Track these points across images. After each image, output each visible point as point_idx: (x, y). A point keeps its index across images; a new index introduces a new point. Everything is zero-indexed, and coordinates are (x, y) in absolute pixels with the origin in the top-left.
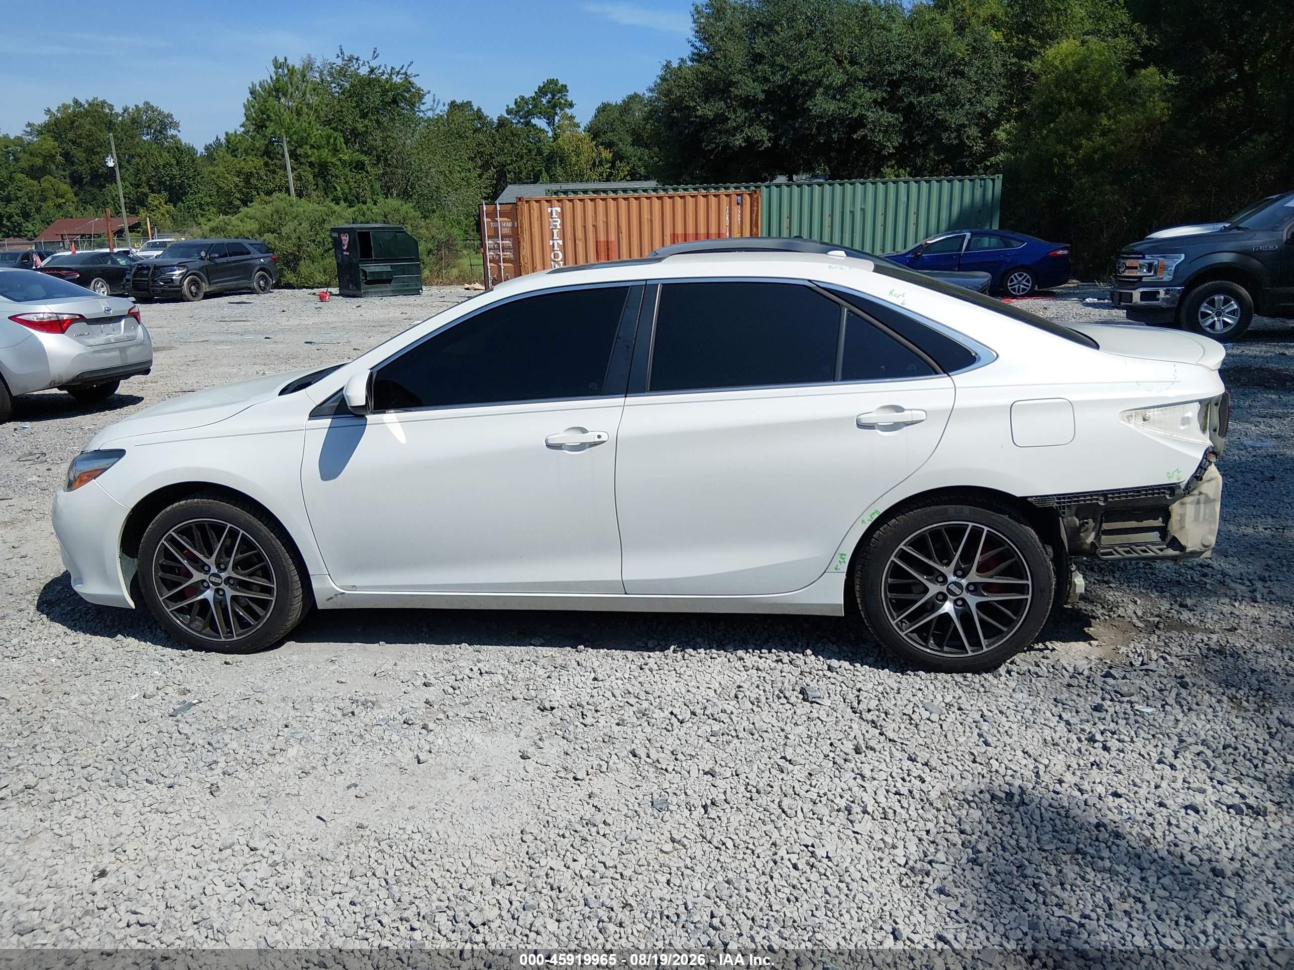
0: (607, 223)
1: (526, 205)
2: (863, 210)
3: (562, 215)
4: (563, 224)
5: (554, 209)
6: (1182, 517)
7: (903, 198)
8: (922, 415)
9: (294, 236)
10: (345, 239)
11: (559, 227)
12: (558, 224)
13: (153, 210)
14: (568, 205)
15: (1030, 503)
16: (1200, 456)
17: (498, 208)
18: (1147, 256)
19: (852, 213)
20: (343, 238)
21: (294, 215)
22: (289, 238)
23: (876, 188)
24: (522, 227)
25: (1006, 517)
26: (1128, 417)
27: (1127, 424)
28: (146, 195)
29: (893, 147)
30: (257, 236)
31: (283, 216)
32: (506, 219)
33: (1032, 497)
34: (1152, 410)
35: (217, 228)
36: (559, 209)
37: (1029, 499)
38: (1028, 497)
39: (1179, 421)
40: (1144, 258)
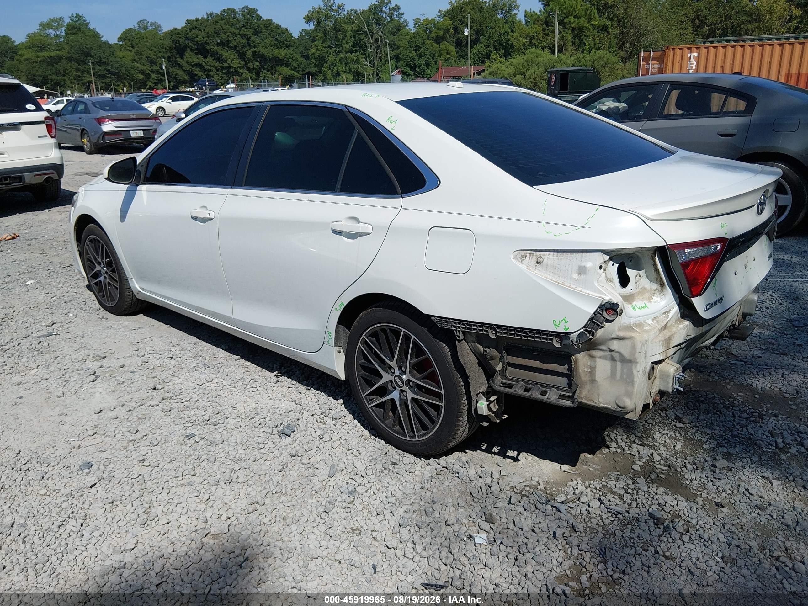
0: (733, 65)
1: (672, 52)
3: (698, 59)
4: (697, 66)
5: (692, 54)
6: (593, 370)
8: (369, 229)
9: (533, 77)
10: (554, 78)
11: (694, 68)
12: (694, 65)
13: (492, 61)
14: (704, 51)
15: (433, 321)
16: (591, 309)
17: (652, 54)
20: (553, 77)
21: (537, 63)
22: (530, 78)
24: (666, 68)
25: (425, 330)
26: (522, 257)
27: (520, 265)
28: (491, 52)
30: (513, 77)
31: (530, 64)
32: (656, 62)
33: (435, 316)
34: (547, 253)
35: (493, 72)
36: (696, 55)
37: (433, 318)
38: (432, 316)
39: (576, 268)
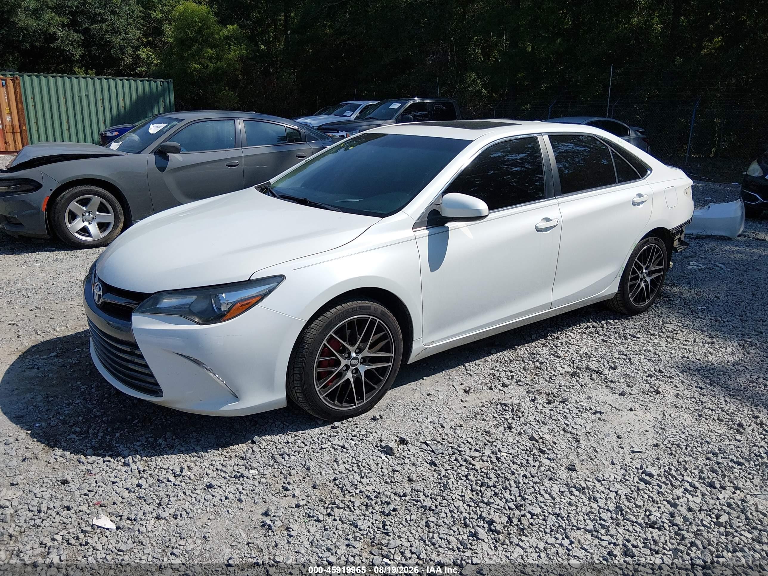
2: (87, 96)
7: (113, 90)
8: (647, 197)
15: (670, 232)
18: (340, 132)
19: (80, 97)
23: (87, 82)
29: (80, 56)
40: (338, 132)
